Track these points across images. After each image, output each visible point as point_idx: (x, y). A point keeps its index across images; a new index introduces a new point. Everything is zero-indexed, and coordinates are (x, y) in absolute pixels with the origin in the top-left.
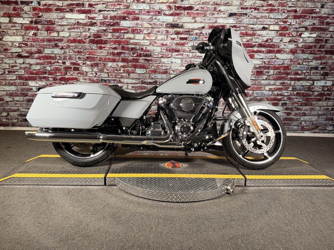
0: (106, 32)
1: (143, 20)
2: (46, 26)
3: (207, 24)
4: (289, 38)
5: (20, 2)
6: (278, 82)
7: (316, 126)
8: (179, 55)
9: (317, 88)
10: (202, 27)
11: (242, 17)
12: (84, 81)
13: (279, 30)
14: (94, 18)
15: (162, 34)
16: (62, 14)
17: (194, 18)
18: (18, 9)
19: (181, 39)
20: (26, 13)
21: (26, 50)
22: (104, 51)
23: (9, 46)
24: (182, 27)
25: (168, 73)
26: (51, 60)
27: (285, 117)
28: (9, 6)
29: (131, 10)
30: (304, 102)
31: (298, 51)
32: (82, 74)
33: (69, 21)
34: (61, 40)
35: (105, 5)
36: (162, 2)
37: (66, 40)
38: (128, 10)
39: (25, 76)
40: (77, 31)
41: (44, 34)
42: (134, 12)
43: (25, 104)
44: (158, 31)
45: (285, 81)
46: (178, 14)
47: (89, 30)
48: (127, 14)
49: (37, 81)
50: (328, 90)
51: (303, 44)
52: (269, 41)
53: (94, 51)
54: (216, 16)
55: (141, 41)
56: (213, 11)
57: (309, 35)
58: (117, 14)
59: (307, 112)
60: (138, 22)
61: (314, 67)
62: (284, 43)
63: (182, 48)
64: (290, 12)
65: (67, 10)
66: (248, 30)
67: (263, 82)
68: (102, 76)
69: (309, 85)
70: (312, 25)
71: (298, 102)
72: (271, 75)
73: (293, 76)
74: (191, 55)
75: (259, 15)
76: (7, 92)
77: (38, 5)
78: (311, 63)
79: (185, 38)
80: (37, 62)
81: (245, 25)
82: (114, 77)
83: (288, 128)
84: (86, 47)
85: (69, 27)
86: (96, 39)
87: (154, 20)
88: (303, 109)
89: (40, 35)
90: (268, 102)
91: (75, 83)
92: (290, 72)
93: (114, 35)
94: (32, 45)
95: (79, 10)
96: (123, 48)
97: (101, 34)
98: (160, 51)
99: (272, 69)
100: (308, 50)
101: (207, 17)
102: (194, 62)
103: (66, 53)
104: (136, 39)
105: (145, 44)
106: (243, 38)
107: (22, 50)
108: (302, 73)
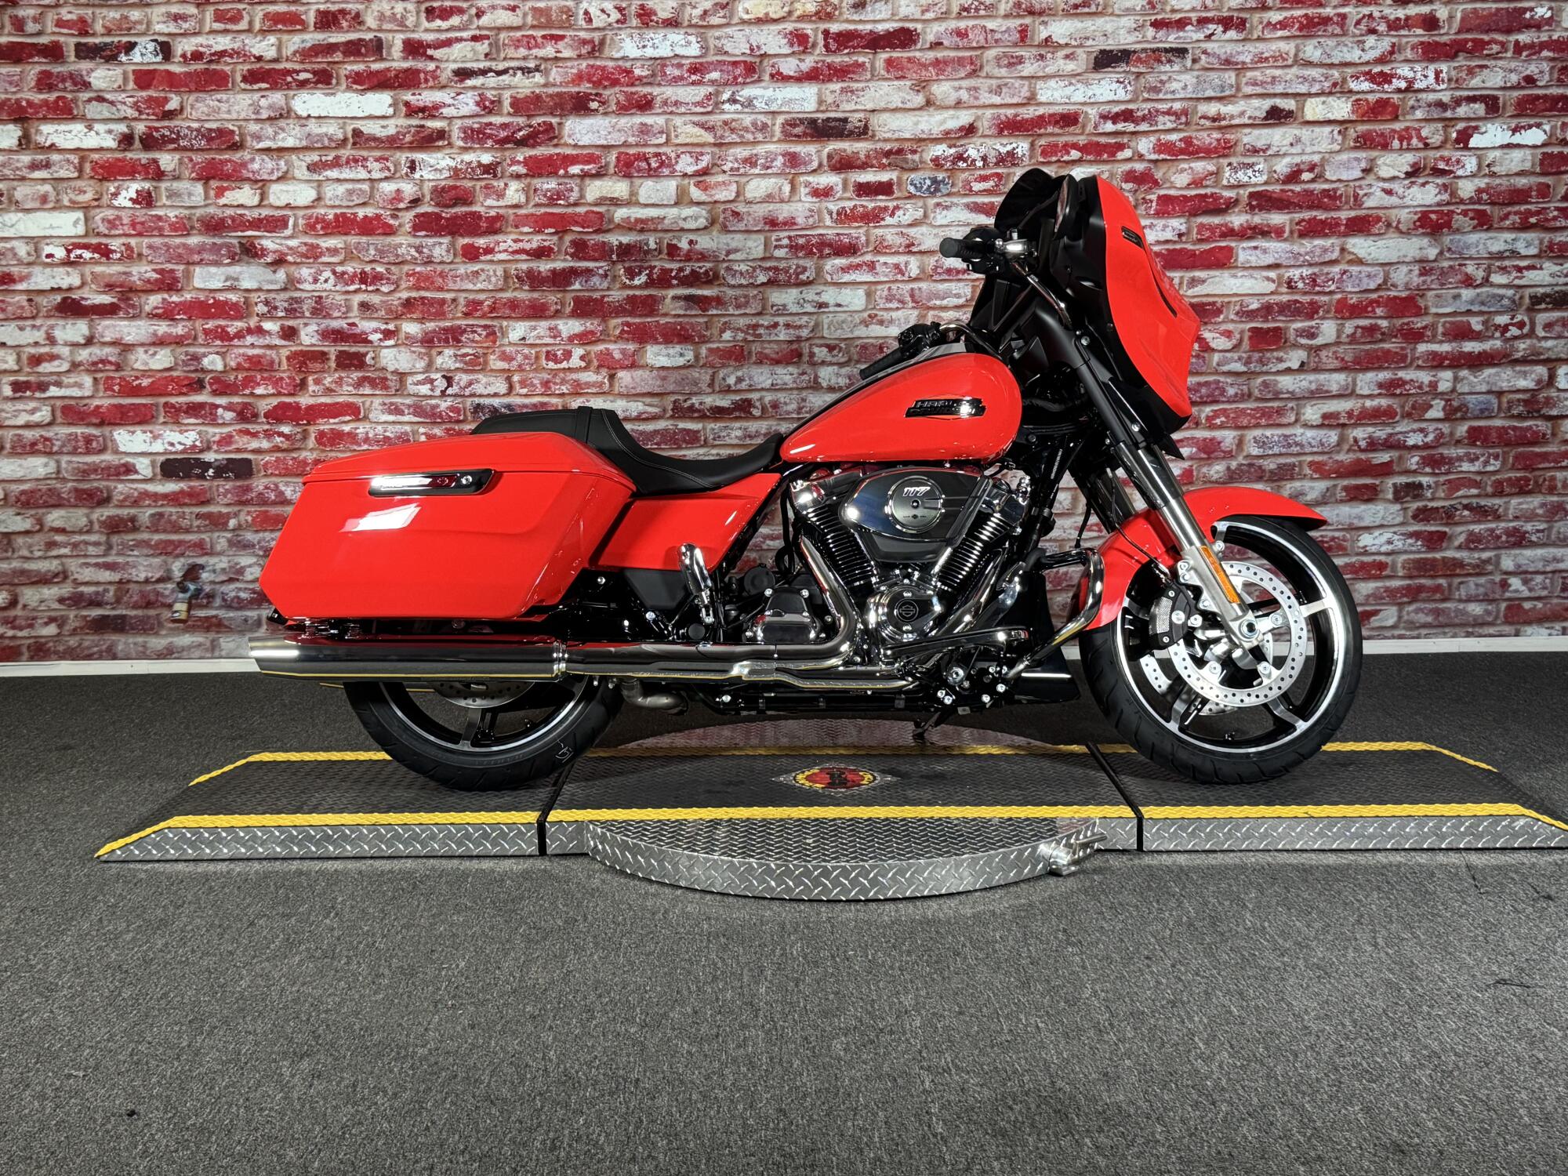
0: (495, 176)
1: (672, 107)
2: (198, 158)
3: (989, 113)
4: (1409, 158)
5: (72, 48)
6: (1367, 382)
8: (858, 267)
10: (961, 129)
11: (1163, 68)
13: (1354, 117)
14: (436, 107)
15: (769, 171)
16: (277, 98)
17: (921, 86)
18: (63, 81)
19: (864, 189)
20: (101, 99)
21: (103, 275)
22: (487, 267)
23: (21, 263)
24: (863, 132)
25: (806, 358)
26: (222, 323)
27: (1418, 556)
28: (18, 69)
29: (611, 64)
30: (1512, 475)
31: (1459, 220)
32: (380, 383)
33: (313, 128)
34: (275, 224)
35: (486, 42)
36: (761, 15)
37: (301, 222)
38: (598, 63)
39: (98, 407)
40: (352, 176)
41: (190, 194)
42: (629, 72)
43: (96, 544)
44: (745, 161)
45: (1401, 374)
46: (841, 73)
47: (413, 167)
48: (594, 83)
49: (158, 429)
51: (1482, 183)
52: (1306, 176)
53: (439, 268)
54: (1028, 69)
55: (667, 210)
56: (1015, 45)
57: (1506, 137)
58: (545, 85)
59: (1528, 527)
60: (649, 120)
61: (1549, 295)
62: (1384, 180)
63: (867, 235)
64: (1403, 28)
65: (303, 76)
66: (1194, 127)
67: (1286, 382)
68: (479, 389)
69: (1531, 385)
70: (1516, 87)
71: (1478, 478)
72: (1326, 346)
73: (1446, 348)
74: (914, 266)
75: (1246, 53)
76: (7, 485)
77: (159, 58)
78: (1532, 277)
79: (880, 183)
81: (1177, 106)
82: (540, 390)
83: (1437, 612)
84: (400, 251)
85: (314, 157)
86: (448, 213)
87: (727, 106)
88: (1511, 514)
89: (168, 203)
90: (1321, 485)
91: (347, 428)
92: (1425, 328)
93: (536, 190)
94: (132, 250)
95: (358, 74)
96: (580, 249)
97: (474, 187)
98: (759, 252)
99: (1332, 315)
100: (1509, 209)
101: (988, 77)
102: (930, 299)
103: (301, 287)
104: (642, 200)
105: (687, 226)
106: (1173, 170)
107: (82, 276)
108: (1491, 329)
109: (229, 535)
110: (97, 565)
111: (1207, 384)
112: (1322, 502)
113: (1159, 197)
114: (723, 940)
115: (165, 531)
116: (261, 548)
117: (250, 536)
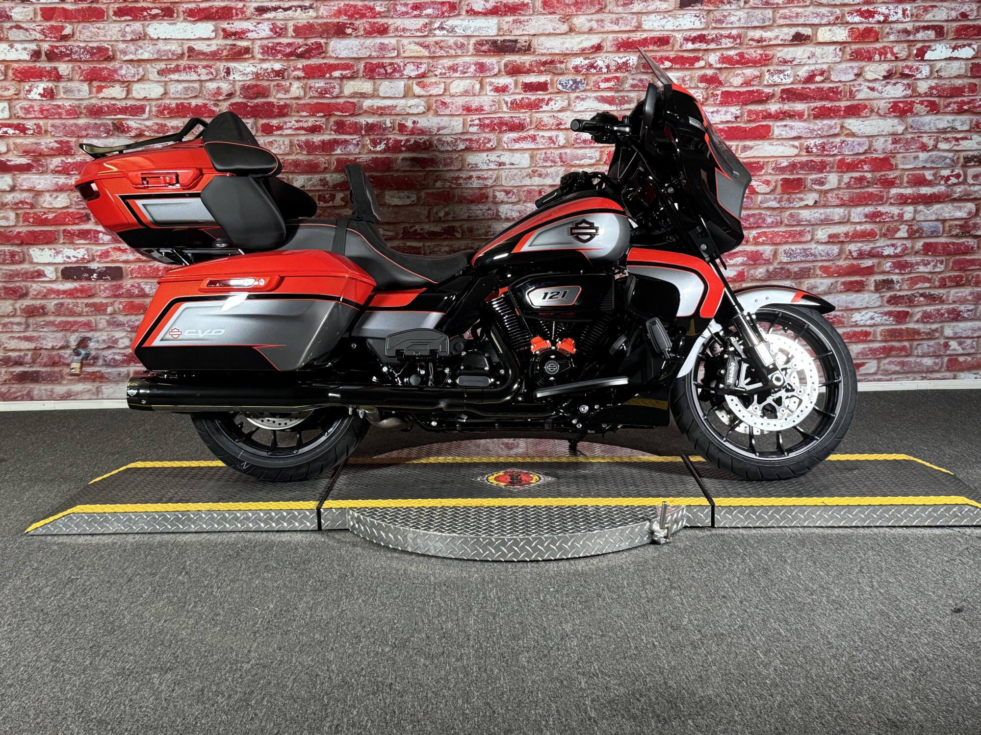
0: (283, 78)
1: (401, 32)
2: (85, 66)
3: (611, 36)
4: (886, 66)
6: (858, 213)
8: (525, 138)
10: (593, 47)
11: (725, 7)
13: (849, 40)
14: (244, 32)
15: (466, 75)
16: (137, 26)
17: (566, 19)
19: (528, 87)
20: (19, 27)
21: (21, 144)
22: (278, 139)
24: (528, 49)
25: (491, 199)
27: (890, 327)
29: (360, 3)
30: (952, 274)
31: (918, 108)
33: (161, 46)
34: (136, 111)
37: (154, 109)
38: (352, 3)
39: (19, 233)
40: (188, 78)
41: (79, 91)
42: (372, 9)
43: (19, 324)
44: (450, 68)
45: (880, 208)
46: (512, 9)
47: (228, 72)
48: (349, 16)
49: (59, 247)
51: (933, 83)
52: (818, 78)
54: (637, 7)
55: (398, 101)
57: (948, 53)
58: (316, 18)
59: (962, 308)
60: (385, 41)
61: (976, 157)
62: (869, 81)
63: (531, 117)
65: (154, 12)
66: (745, 46)
67: (805, 214)
69: (965, 215)
70: (955, 20)
72: (831, 190)
73: (909, 191)
74: (561, 138)
78: (965, 144)
79: (539, 83)
80: (57, 184)
81: (734, 32)
83: (903, 364)
85: (162, 65)
86: (252, 103)
87: (437, 32)
88: (951, 298)
89: (65, 97)
90: (828, 281)
92: (895, 178)
93: (310, 88)
94: (41, 129)
95: (191, 10)
96: (340, 127)
97: (269, 86)
98: (459, 129)
99: (835, 170)
100: (951, 100)
101: (610, 12)
102: (572, 160)
104: (381, 94)
105: (411, 111)
106: (732, 74)
107: (8, 145)
108: (938, 179)
109: (108, 318)
110: (19, 338)
111: (753, 215)
112: (828, 292)
113: (723, 93)
114: (444, 588)
115: (64, 315)
116: (129, 326)
117: (121, 318)
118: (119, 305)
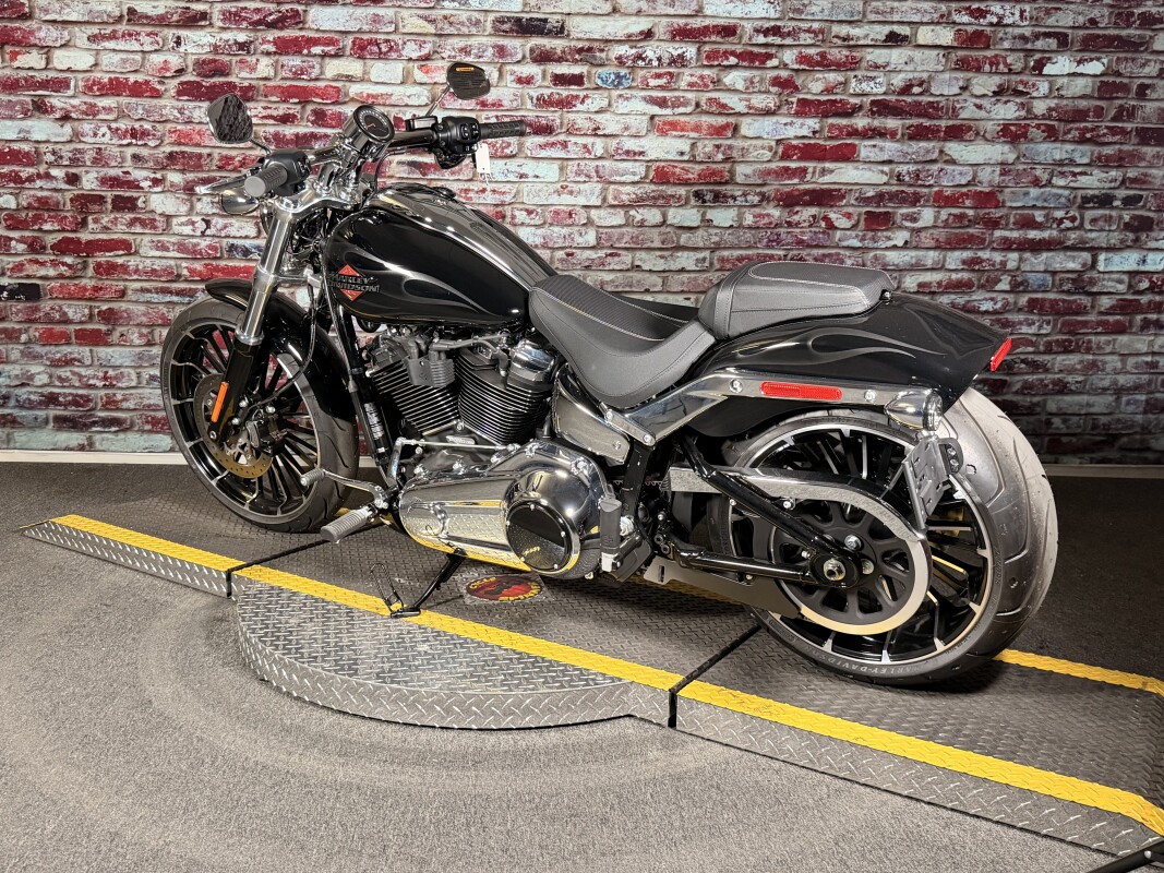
0: (249, 52)
1: (401, 2)
3: (665, 20)
4: (997, 80)
6: (955, 258)
7: (1106, 434)
8: (553, 145)
9: (1110, 280)
10: (641, 33)
12: (158, 253)
13: (955, 44)
15: (481, 60)
19: (560, 80)
24: (560, 31)
25: (508, 220)
26: (16, 168)
30: (1060, 337)
31: (1034, 132)
32: (152, 223)
33: (95, 5)
34: (59, 85)
37: (81, 84)
40: (126, 49)
44: (461, 50)
45: (980, 254)
47: (178, 42)
50: (1152, 289)
51: (1052, 103)
52: (916, 90)
53: (198, 127)
55: (394, 88)
57: (1074, 68)
59: (1069, 379)
60: (381, 11)
61: (1097, 197)
62: (977, 97)
63: (561, 119)
66: (828, 45)
67: (893, 257)
68: (233, 231)
69: (1078, 267)
70: (1083, 27)
71: (1034, 339)
72: (925, 228)
73: (1015, 234)
74: (599, 146)
78: (1083, 181)
79: (573, 75)
81: (816, 26)
84: (164, 112)
85: (95, 30)
86: (207, 82)
87: (447, 4)
88: (1057, 365)
91: (120, 261)
92: (1001, 217)
93: (283, 66)
96: (320, 117)
97: (230, 61)
99: (930, 204)
100: (1072, 125)
102: (611, 176)
103: (82, 139)
104: (373, 79)
105: (410, 102)
106: (810, 78)
108: (1051, 221)
109: (22, 347)
111: (830, 255)
113: (799, 100)
116: (48, 359)
117: (38, 349)
118: (35, 331)
